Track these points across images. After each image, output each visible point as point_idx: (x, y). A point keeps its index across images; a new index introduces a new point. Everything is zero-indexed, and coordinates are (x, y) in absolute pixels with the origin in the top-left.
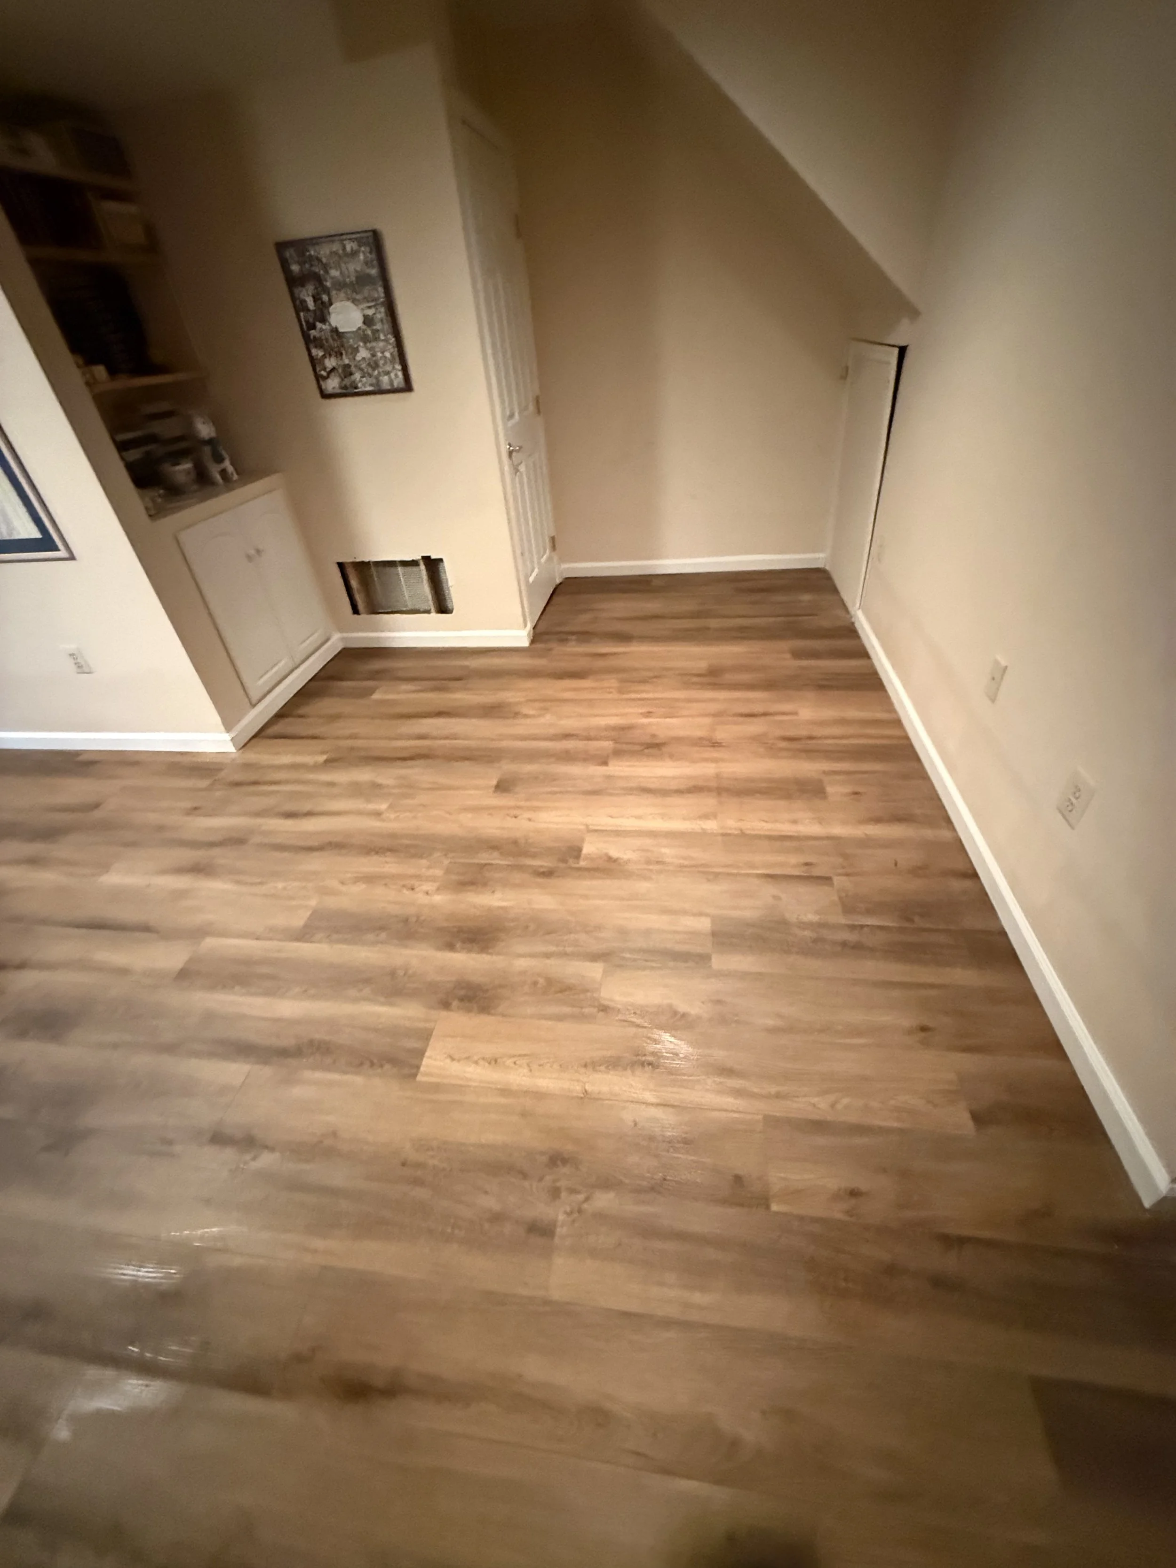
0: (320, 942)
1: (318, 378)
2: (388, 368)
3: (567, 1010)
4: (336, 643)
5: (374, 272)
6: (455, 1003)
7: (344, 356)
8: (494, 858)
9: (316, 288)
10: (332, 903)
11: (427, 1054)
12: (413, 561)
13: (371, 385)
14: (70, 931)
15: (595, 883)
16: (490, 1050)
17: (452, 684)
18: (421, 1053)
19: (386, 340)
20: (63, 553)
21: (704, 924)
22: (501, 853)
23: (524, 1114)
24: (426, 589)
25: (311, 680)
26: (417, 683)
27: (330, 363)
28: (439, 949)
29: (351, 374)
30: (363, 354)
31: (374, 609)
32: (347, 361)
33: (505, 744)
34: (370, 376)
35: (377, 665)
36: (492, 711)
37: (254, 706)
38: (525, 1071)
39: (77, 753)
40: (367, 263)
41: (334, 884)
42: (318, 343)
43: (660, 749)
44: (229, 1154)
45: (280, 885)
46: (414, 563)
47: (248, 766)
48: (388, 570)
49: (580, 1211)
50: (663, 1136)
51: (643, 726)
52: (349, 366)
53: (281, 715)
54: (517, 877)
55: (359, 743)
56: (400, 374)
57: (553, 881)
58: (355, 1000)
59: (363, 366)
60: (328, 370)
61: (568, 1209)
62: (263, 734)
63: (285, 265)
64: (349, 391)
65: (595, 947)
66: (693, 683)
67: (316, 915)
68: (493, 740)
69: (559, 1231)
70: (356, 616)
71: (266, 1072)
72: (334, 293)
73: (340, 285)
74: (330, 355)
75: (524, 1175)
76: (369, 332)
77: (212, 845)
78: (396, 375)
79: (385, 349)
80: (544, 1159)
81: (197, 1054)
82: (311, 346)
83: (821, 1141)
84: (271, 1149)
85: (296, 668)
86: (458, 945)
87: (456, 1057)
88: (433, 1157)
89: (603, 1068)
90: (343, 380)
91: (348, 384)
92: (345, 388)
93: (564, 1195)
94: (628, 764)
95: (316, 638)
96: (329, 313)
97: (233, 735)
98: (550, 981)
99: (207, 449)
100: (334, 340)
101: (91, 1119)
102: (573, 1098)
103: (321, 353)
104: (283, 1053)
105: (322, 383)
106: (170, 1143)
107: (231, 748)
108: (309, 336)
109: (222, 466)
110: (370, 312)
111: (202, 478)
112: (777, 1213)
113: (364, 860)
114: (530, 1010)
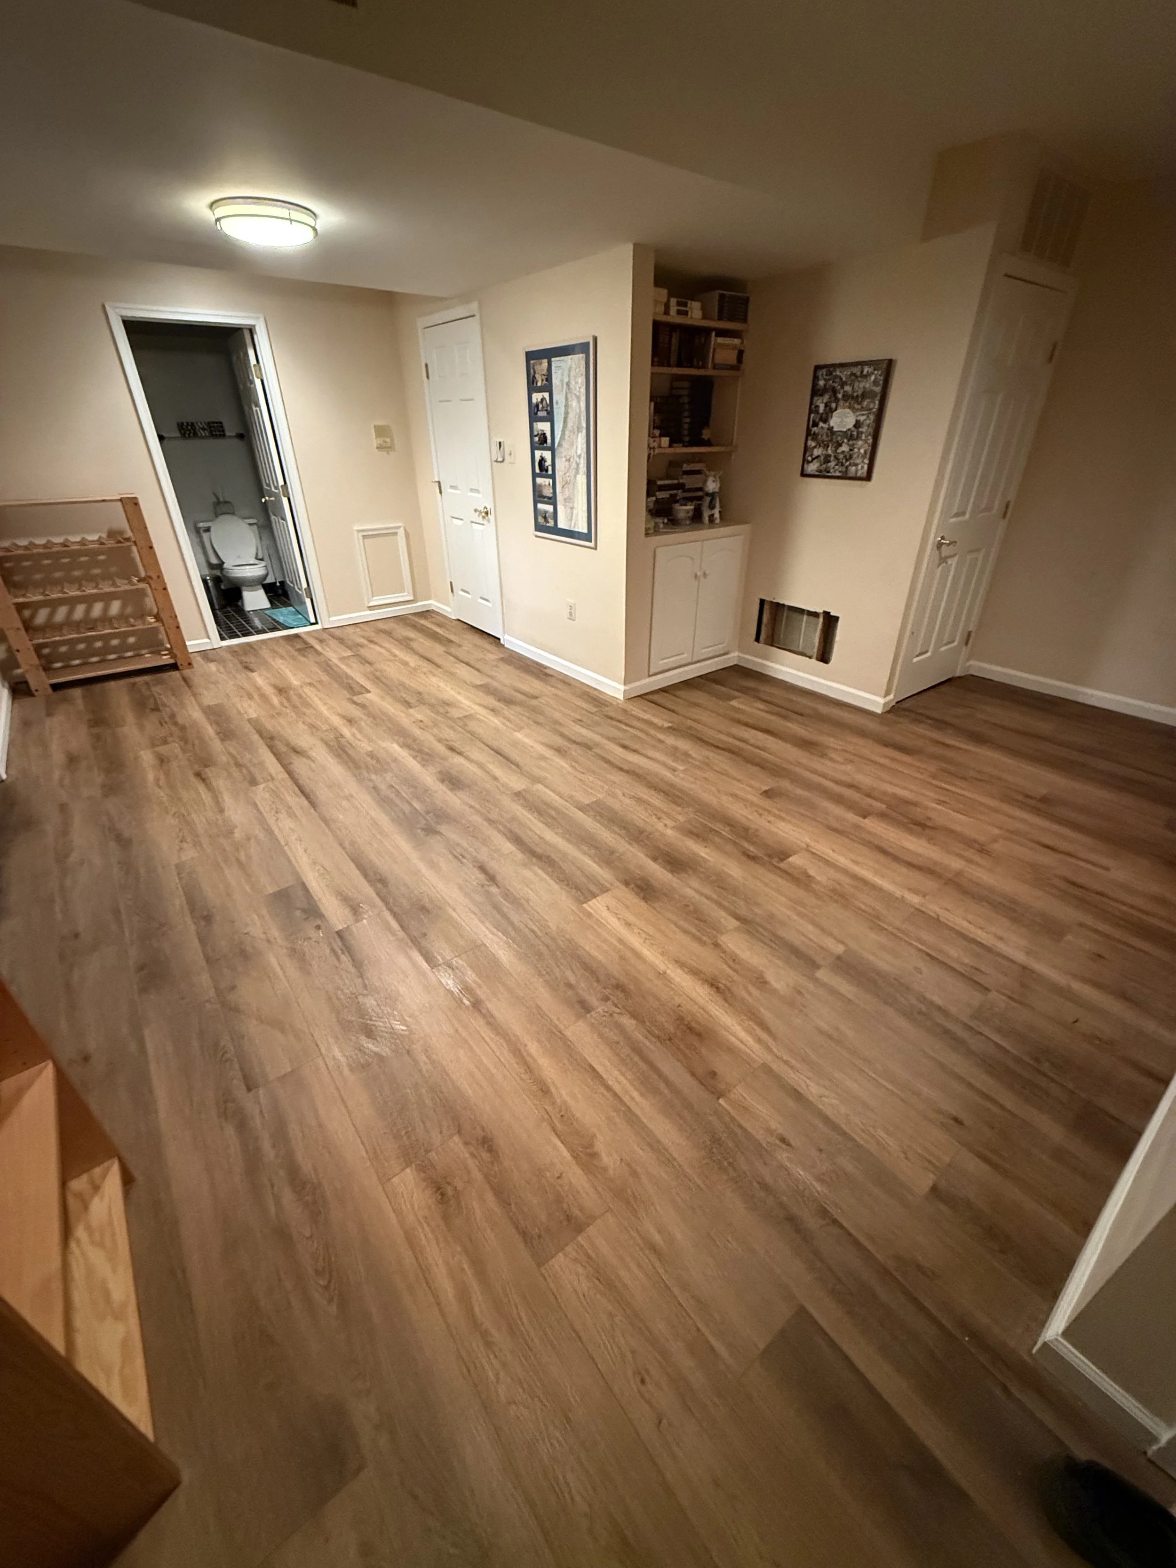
0: (589, 816)
1: (805, 461)
2: (858, 461)
3: (693, 930)
4: (734, 658)
5: (878, 389)
6: (632, 886)
7: (829, 448)
8: (725, 832)
9: (830, 398)
10: (610, 802)
11: (598, 898)
12: (816, 612)
13: (840, 472)
14: (486, 748)
15: (779, 880)
16: (631, 918)
17: (795, 716)
18: (594, 896)
19: (866, 441)
20: (592, 544)
21: (840, 949)
22: (731, 830)
23: (622, 958)
24: (816, 639)
25: (698, 677)
26: (771, 706)
27: (817, 452)
28: (647, 856)
29: (829, 462)
30: (845, 448)
31: (772, 641)
32: (830, 452)
33: (797, 770)
34: (842, 465)
35: (751, 684)
36: (806, 745)
37: (650, 676)
38: (642, 940)
39: (546, 667)
40: (875, 383)
41: (620, 793)
42: (815, 437)
43: (924, 830)
44: (482, 877)
45: (591, 779)
46: (815, 615)
47: (625, 711)
48: (795, 615)
49: (611, 1015)
50: (689, 1023)
51: (927, 808)
52: (830, 456)
53: (664, 690)
54: (729, 848)
55: (699, 727)
56: (866, 467)
57: (752, 863)
58: (585, 853)
59: (841, 456)
60: (814, 457)
61: (606, 1010)
62: (647, 697)
63: (816, 378)
64: (822, 474)
65: (743, 911)
66: (1017, 801)
67: (598, 803)
68: (791, 763)
69: (593, 1013)
70: (756, 643)
71: (520, 856)
72: (841, 403)
73: (846, 397)
74: (820, 446)
75: (598, 981)
76: (855, 433)
77: (574, 742)
78: (862, 468)
79: (862, 446)
80: (614, 982)
81: (499, 831)
82: (810, 438)
83: (791, 1103)
84: (498, 887)
85: (692, 664)
86: (660, 860)
87: (611, 909)
88: (562, 941)
89: (686, 969)
90: (821, 465)
91: (823, 469)
92: (820, 471)
93: (609, 1003)
94: (886, 826)
95: (719, 649)
96: (832, 417)
97: (627, 688)
98: (696, 911)
99: (708, 499)
100: (827, 435)
101: (443, 828)
102: (656, 970)
103: (813, 444)
104: (533, 853)
105: (806, 466)
106: (463, 857)
107: (621, 697)
108: (811, 431)
109: (713, 512)
110: (862, 418)
111: (696, 518)
112: (720, 1105)
113: (645, 790)
114: (670, 916)
